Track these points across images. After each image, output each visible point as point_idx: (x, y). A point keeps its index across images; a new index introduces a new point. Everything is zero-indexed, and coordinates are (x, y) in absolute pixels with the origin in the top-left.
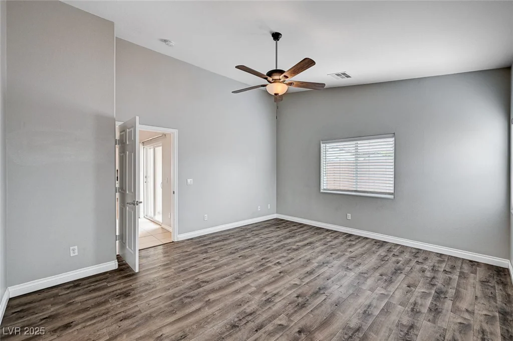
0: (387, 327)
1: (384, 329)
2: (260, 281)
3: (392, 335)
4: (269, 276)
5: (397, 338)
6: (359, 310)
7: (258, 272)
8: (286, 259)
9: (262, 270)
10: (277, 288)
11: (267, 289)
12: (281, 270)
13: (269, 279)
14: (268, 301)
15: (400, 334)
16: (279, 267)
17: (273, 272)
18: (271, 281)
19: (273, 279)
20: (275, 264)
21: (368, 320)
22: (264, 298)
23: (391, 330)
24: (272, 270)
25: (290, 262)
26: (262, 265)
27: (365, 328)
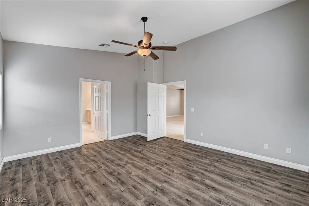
0: (73, 199)
1: (74, 197)
3: (68, 198)
5: (64, 200)
6: (94, 192)
15: (65, 202)
21: (84, 193)
23: (71, 200)
27: (81, 191)
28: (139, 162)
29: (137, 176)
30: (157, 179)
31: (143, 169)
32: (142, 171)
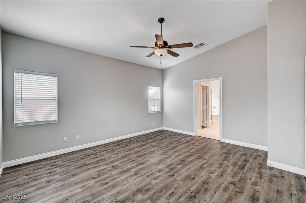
2: (170, 160)
4: (166, 162)
7: (174, 164)
8: (153, 176)
9: (171, 166)
10: (162, 156)
11: (166, 156)
12: (158, 166)
13: (166, 160)
14: (165, 152)
16: (160, 168)
17: (164, 165)
18: (165, 160)
19: (163, 160)
20: (163, 170)
22: (167, 153)
24: (165, 166)
25: (151, 172)
26: (172, 169)
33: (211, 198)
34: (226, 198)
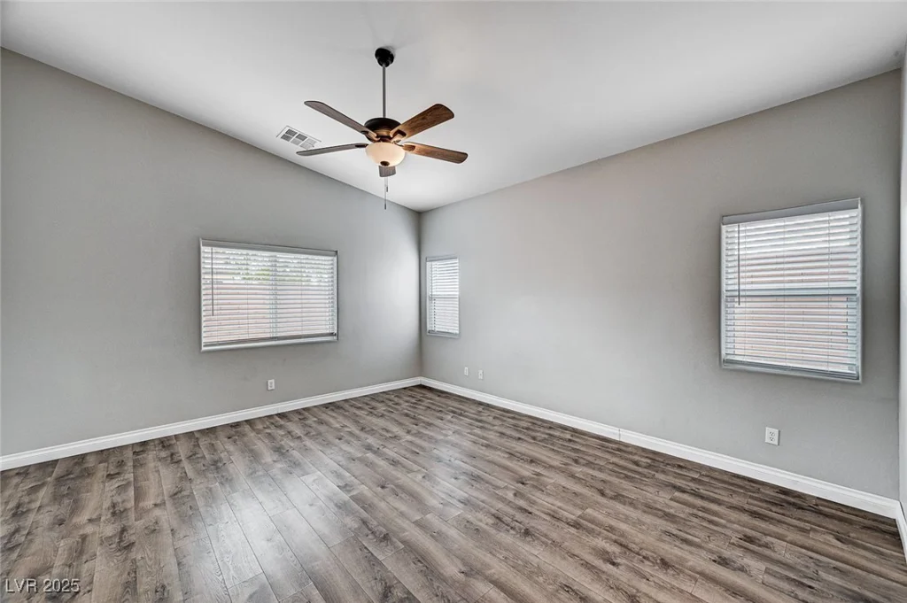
28: (402, 514)
29: (410, 471)
30: (366, 465)
31: (392, 486)
32: (397, 481)
33: (175, 550)
34: (144, 578)
